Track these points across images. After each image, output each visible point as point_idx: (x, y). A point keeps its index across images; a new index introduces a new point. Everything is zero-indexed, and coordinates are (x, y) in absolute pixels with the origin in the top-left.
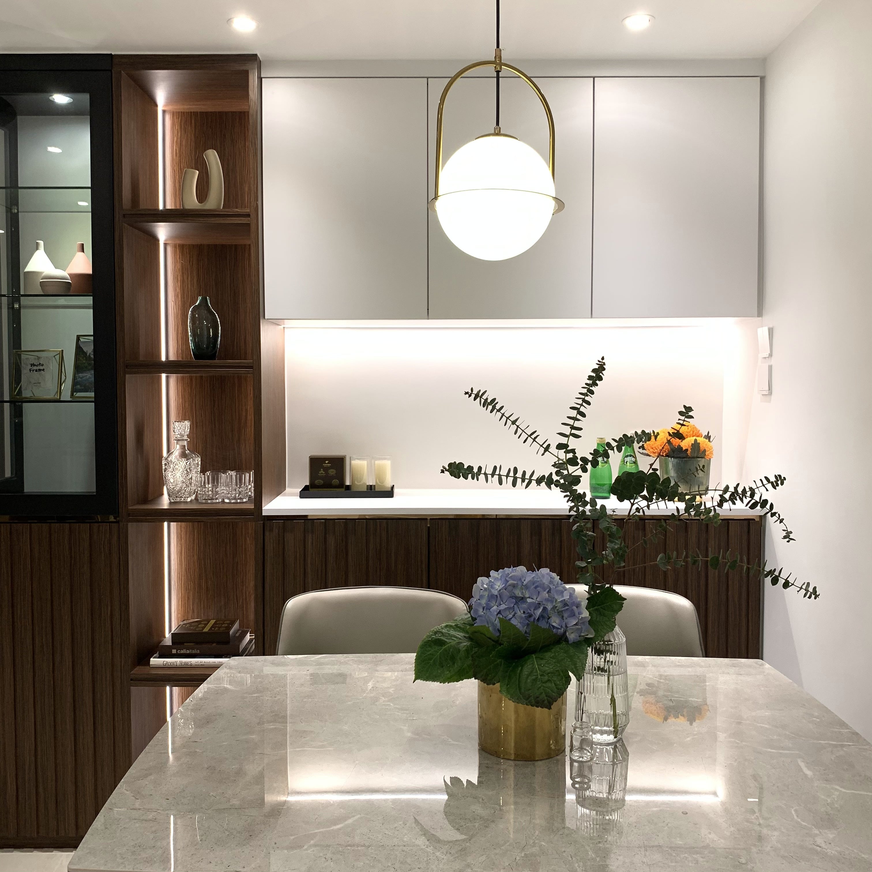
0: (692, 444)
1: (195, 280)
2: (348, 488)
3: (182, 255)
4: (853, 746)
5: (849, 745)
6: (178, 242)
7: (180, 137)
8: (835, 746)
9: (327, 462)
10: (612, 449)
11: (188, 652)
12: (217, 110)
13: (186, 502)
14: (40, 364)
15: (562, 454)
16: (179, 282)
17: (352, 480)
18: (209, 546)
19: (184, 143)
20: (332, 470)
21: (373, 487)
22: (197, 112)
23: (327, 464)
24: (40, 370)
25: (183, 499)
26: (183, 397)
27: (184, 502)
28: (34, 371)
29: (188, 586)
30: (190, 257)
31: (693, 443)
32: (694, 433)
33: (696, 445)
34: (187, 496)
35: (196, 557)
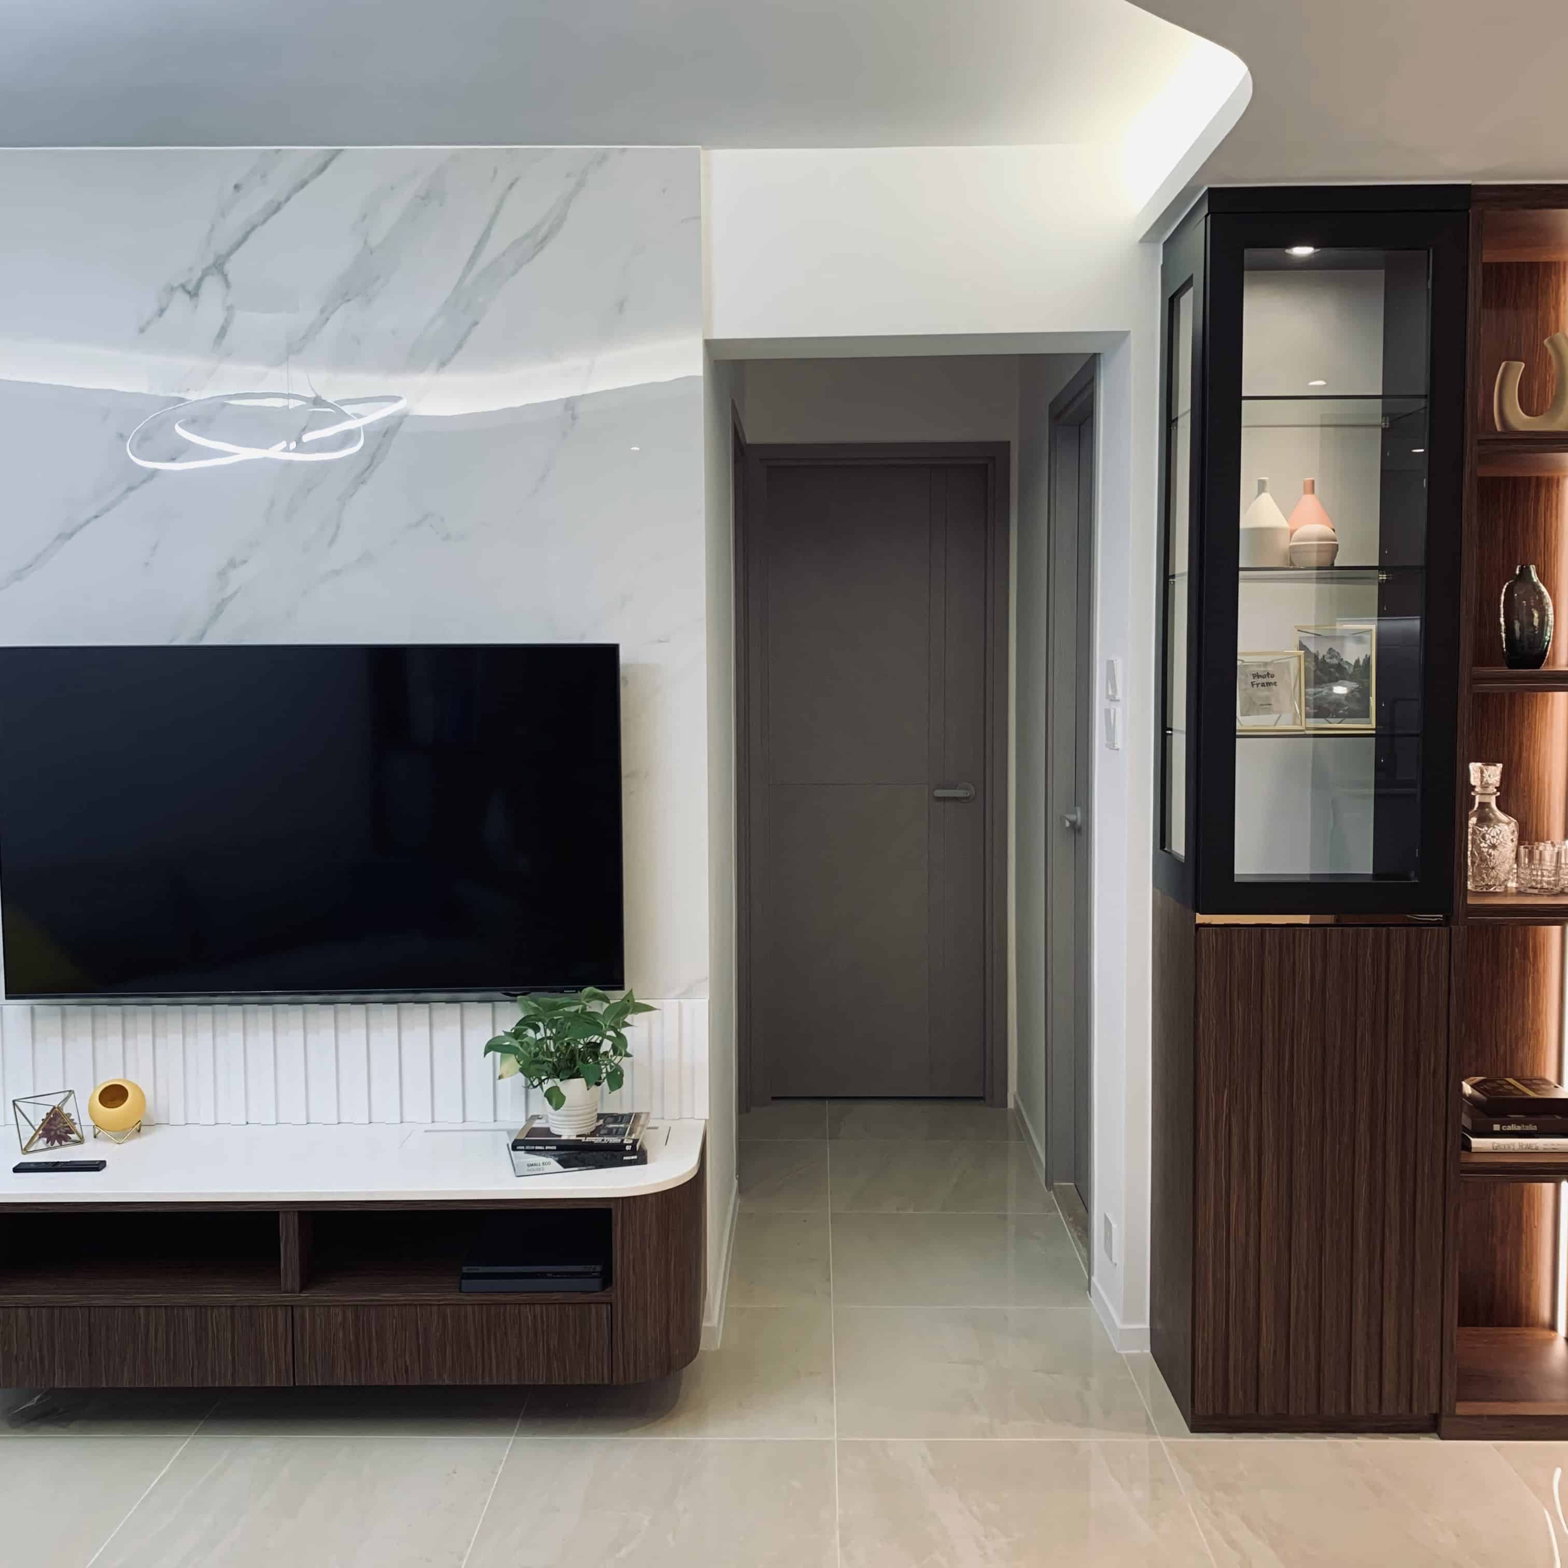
11: (1519, 1128)
13: (1497, 893)
14: (1268, 674)
24: (1269, 684)
27: (1493, 893)
28: (1260, 685)
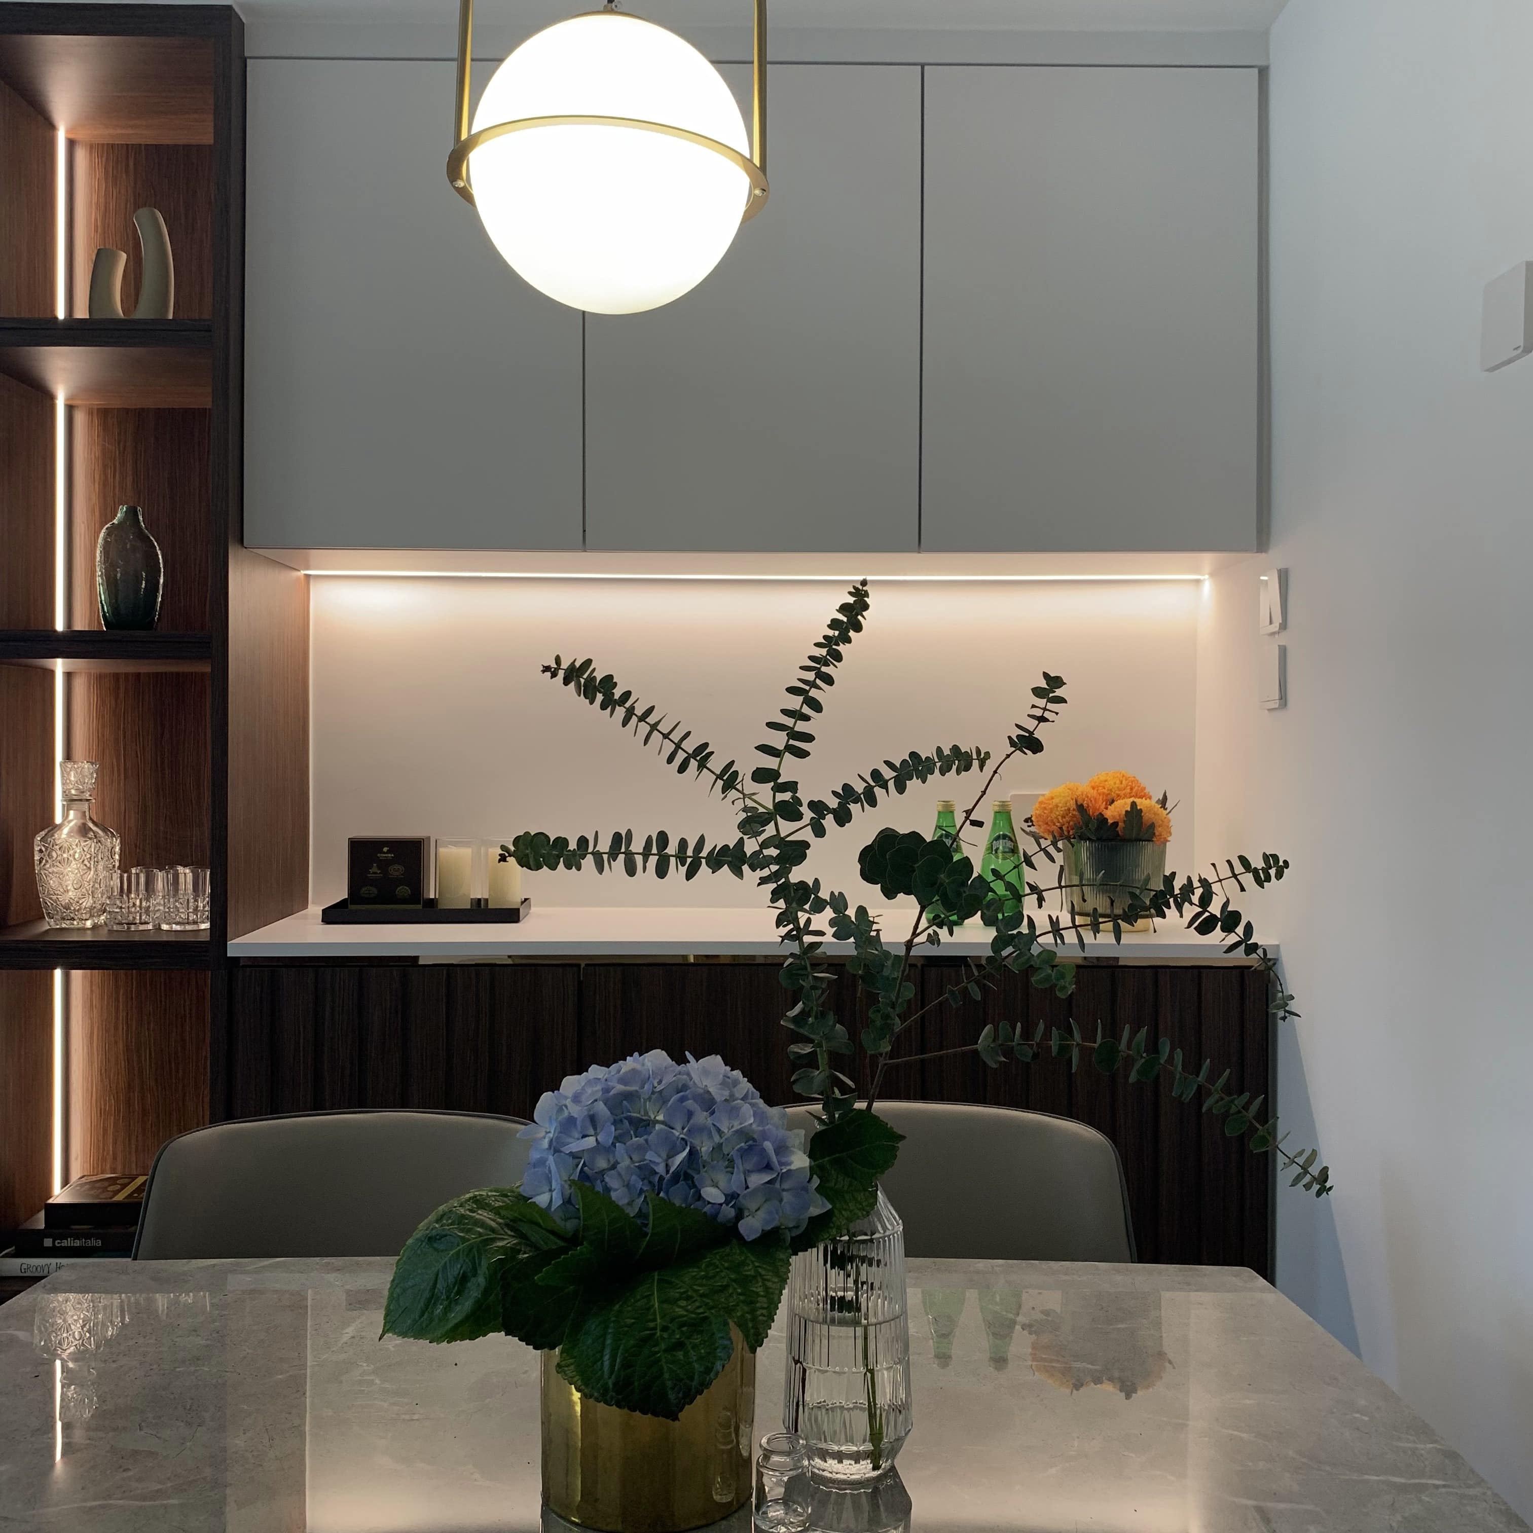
0: (1127, 811)
1: (129, 479)
2: (432, 903)
3: (104, 430)
4: (1443, 1490)
5: (1437, 1487)
6: (97, 403)
7: (105, 195)
8: (1403, 1489)
9: (385, 849)
10: (884, 785)
11: (77, 1243)
12: (181, 142)
13: (85, 929)
15: (765, 796)
16: (97, 485)
17: (441, 889)
18: (149, 1023)
19: (112, 206)
20: (396, 867)
21: (482, 902)
22: (140, 145)
23: (386, 854)
25: (75, 923)
26: (100, 716)
27: (79, 929)
29: (105, 1105)
30: (119, 434)
31: (1129, 809)
32: (1134, 790)
33: (1134, 813)
34: (84, 917)
35: (121, 1045)
